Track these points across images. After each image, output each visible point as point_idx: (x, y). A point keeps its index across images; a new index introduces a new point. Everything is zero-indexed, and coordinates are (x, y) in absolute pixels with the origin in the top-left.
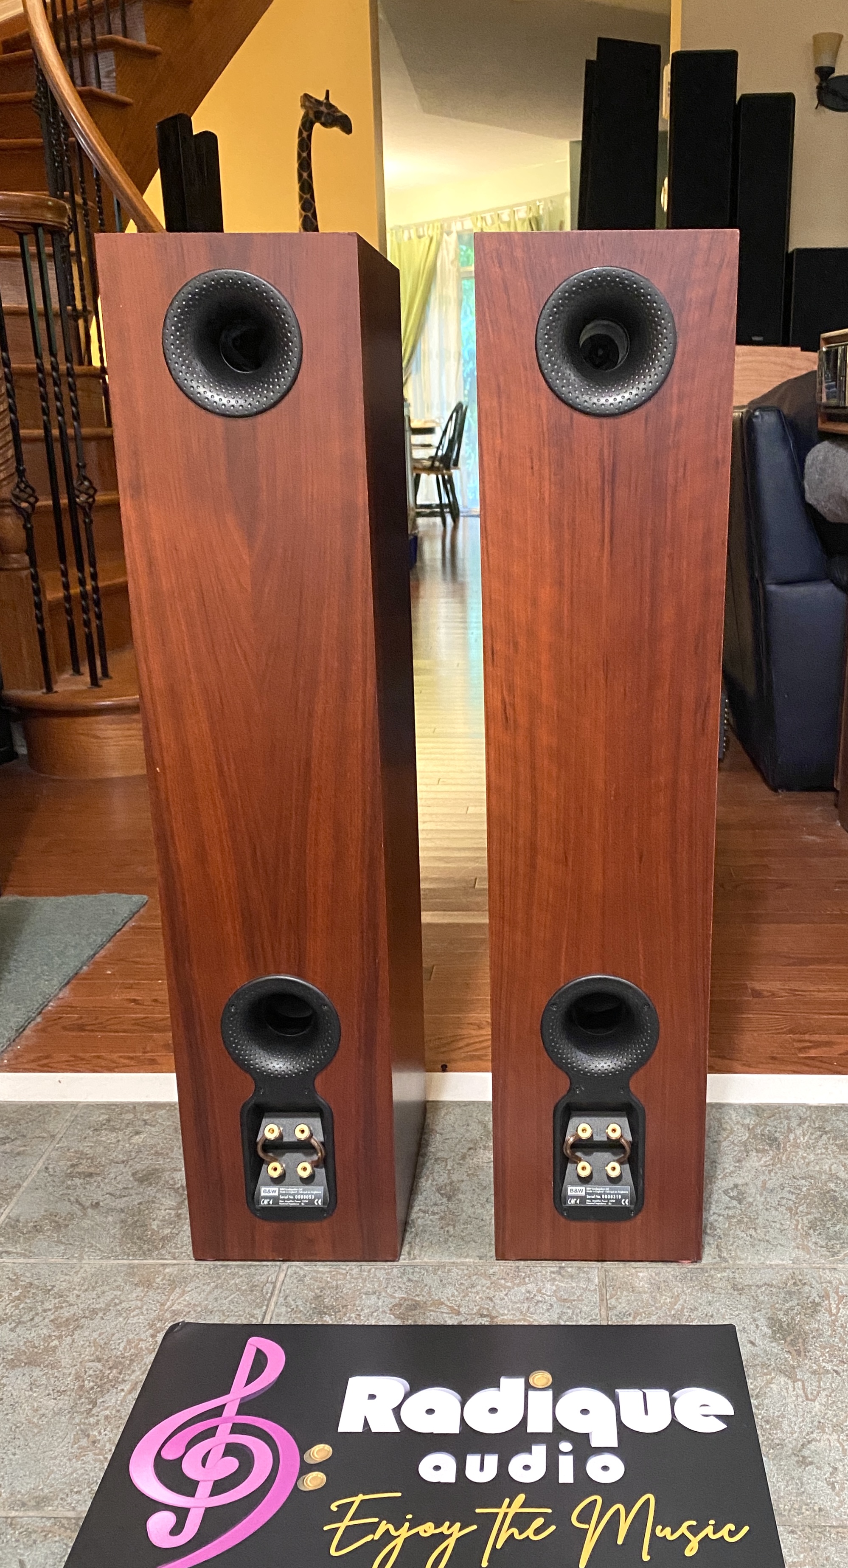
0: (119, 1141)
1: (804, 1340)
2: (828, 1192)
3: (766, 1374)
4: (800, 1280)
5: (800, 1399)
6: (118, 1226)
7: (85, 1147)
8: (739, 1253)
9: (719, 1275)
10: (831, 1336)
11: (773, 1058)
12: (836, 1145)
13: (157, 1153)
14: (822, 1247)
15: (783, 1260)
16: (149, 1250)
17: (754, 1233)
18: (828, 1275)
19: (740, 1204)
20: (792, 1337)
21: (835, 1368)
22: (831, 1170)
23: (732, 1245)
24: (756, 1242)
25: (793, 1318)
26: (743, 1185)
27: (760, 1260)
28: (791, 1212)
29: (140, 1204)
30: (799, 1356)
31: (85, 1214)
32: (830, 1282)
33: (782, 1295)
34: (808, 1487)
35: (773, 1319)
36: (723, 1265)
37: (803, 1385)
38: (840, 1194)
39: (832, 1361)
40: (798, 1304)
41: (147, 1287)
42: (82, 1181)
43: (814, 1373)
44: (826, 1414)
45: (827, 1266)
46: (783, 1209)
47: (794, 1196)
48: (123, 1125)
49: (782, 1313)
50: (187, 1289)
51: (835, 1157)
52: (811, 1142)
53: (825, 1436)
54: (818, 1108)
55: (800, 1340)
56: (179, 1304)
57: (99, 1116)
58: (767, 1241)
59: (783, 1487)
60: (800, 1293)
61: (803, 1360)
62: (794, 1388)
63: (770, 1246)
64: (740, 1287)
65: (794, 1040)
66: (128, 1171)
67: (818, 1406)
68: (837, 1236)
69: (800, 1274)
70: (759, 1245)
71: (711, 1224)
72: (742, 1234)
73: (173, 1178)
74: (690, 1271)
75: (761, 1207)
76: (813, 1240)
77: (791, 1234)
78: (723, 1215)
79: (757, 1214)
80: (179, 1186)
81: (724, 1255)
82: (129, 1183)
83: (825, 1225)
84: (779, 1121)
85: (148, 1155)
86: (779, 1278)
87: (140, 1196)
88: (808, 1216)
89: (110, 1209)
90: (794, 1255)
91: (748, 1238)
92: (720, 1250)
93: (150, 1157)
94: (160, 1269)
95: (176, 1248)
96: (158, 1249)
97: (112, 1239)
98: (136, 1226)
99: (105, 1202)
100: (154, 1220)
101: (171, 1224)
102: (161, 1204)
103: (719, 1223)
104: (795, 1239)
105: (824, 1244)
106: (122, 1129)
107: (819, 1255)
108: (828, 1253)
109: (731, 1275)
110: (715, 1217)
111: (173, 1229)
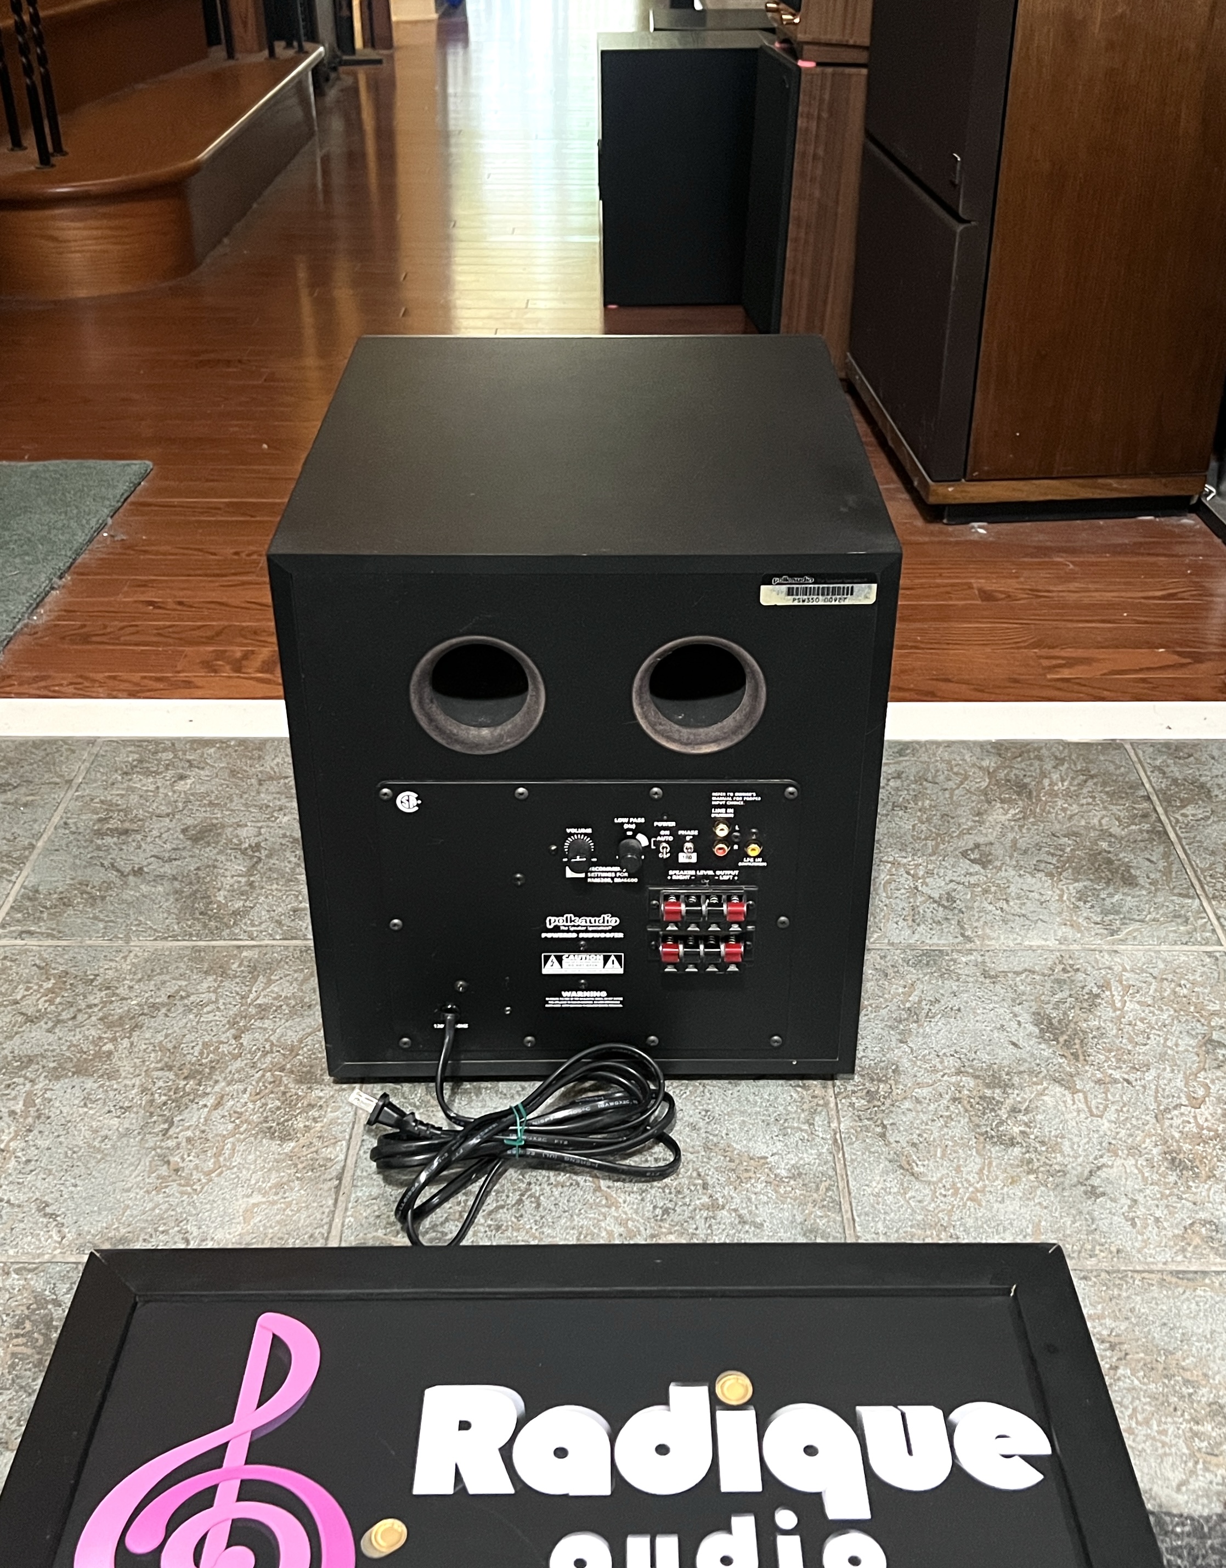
0: (158, 788)
1: (1082, 1041)
2: (1100, 854)
3: (1035, 1083)
4: (1071, 966)
5: (1083, 1116)
6: (172, 900)
7: (113, 795)
8: (988, 931)
9: (964, 959)
10: (1116, 1036)
11: (1016, 681)
12: (1107, 793)
13: (211, 804)
14: (1097, 923)
15: (1046, 940)
16: (217, 928)
17: (1005, 906)
18: (1106, 959)
19: (984, 868)
20: (1065, 1037)
21: (1126, 1076)
22: (1101, 825)
23: (978, 920)
24: (1010, 917)
25: (1065, 1013)
26: (986, 845)
27: (1016, 939)
28: (1053, 880)
29: (198, 869)
30: (1077, 1059)
31: (125, 883)
32: (1110, 968)
33: (1048, 985)
34: (1101, 1223)
35: (1039, 1014)
36: (968, 946)
37: (1086, 1098)
38: (1116, 855)
39: (1121, 1068)
40: (1070, 996)
41: (221, 976)
42: (115, 839)
43: (1099, 1082)
44: (1118, 1133)
45: (1106, 947)
46: (1039, 875)
47: (1055, 859)
48: (162, 768)
49: (1051, 1006)
50: (273, 977)
51: (1105, 808)
52: (1072, 788)
53: (1119, 1162)
54: (1078, 744)
55: (1077, 1041)
56: (265, 996)
57: (128, 756)
58: (1024, 916)
59: (1069, 1223)
60: (1073, 981)
61: (1083, 1066)
62: (1073, 1100)
63: (1027, 922)
64: (992, 973)
65: (1040, 657)
66: (175, 826)
67: (1107, 1124)
68: (1115, 910)
69: (1070, 957)
70: (1013, 921)
71: (948, 894)
72: (991, 907)
73: (237, 836)
74: (926, 953)
75: (1013, 873)
76: (1085, 915)
77: (1054, 906)
78: (963, 884)
79: (1008, 881)
80: (247, 845)
81: (968, 933)
82: (178, 842)
83: (1098, 896)
84: (1028, 763)
85: (200, 806)
86: (1043, 962)
87: (196, 859)
88: (1076, 884)
89: (158, 876)
90: (1060, 933)
91: (999, 911)
92: (962, 928)
93: (204, 809)
94: (235, 952)
95: (253, 925)
96: (228, 927)
97: (165, 915)
98: (196, 898)
99: (150, 867)
100: (219, 890)
101: (242, 895)
102: (226, 870)
103: (958, 893)
104: (1061, 913)
105: (1099, 920)
106: (161, 773)
107: (1093, 934)
108: (1105, 932)
109: (980, 959)
110: (952, 885)
111: (246, 901)
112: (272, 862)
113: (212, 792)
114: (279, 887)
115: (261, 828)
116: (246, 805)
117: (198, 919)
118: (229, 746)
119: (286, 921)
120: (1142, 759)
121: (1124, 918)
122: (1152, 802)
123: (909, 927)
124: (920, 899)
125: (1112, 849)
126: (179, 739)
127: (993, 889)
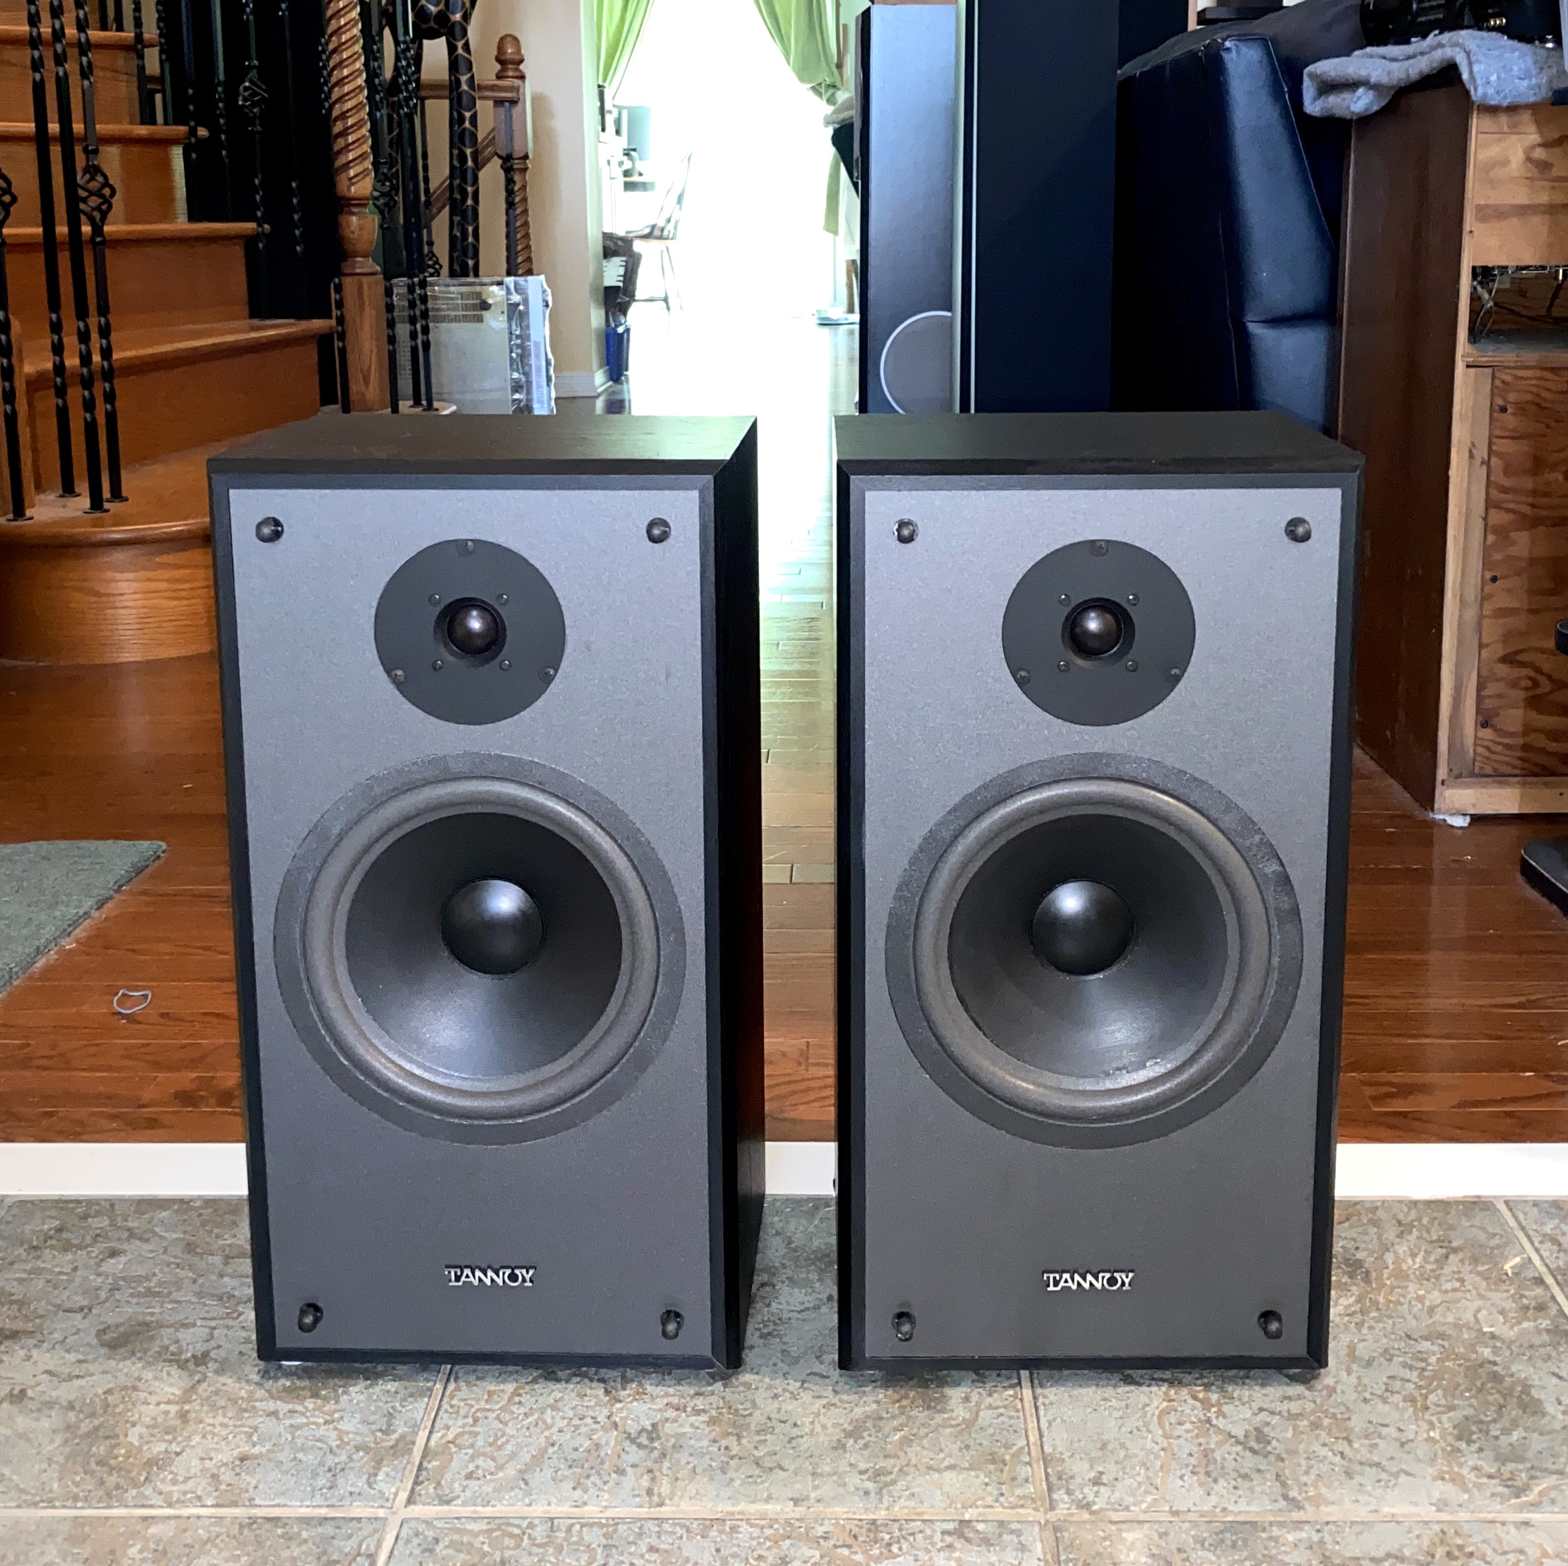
0: (75, 1269)
2: (1481, 1366)
4: (1461, 1548)
8: (1324, 1490)
9: (1290, 1538)
13: (149, 1293)
14: (1490, 1477)
15: (1415, 1504)
16: (118, 1487)
17: (1347, 1450)
18: (1513, 1537)
22: (1477, 1321)
23: (1307, 1473)
24: (1358, 1468)
27: (1368, 1504)
28: (1415, 1407)
29: (107, 1392)
32: (1522, 1552)
36: (1297, 1515)
38: (1507, 1368)
45: (1509, 1516)
46: (1397, 1398)
47: (1415, 1374)
48: (88, 1240)
51: (1481, 1296)
52: (1429, 1267)
54: (1429, 1203)
57: (44, 1224)
58: (1378, 1465)
63: (1384, 1476)
66: (89, 1325)
68: (1515, 1455)
69: (1456, 1533)
70: (1362, 1474)
71: (1256, 1429)
72: (1324, 1452)
73: (177, 1342)
74: (1233, 1527)
75: (1354, 1396)
76: (1470, 1463)
77: (1422, 1450)
78: (1280, 1413)
79: (1348, 1408)
80: (189, 1355)
81: (1293, 1493)
82: (88, 1349)
83: (1487, 1432)
84: (1360, 1229)
85: (132, 1295)
86: (1416, 1542)
87: (109, 1377)
88: (1451, 1414)
89: (47, 1403)
90: (1436, 1495)
91: (1338, 1459)
92: (1284, 1485)
93: (134, 1301)
94: (138, 1527)
95: (174, 1482)
96: (136, 1485)
97: (44, 1466)
98: (97, 1436)
99: (38, 1389)
100: (134, 1425)
101: (167, 1433)
102: (150, 1393)
103: (1273, 1429)
104: (1433, 1460)
105: (1493, 1471)
106: (86, 1247)
107: (1488, 1494)
108: (1505, 1490)
109: (1316, 1538)
110: (1264, 1416)
111: (171, 1442)
112: (223, 1379)
113: (154, 1274)
114: (226, 1420)
115: (214, 1328)
116: (200, 1295)
117: (92, 1473)
118: (193, 1208)
119: (227, 1476)
120: (1524, 1223)
121: (1532, 1468)
122: (1547, 1287)
123: (1201, 1484)
124: (1215, 1438)
125: (1498, 1359)
126: (122, 1200)
127: (1326, 1422)
